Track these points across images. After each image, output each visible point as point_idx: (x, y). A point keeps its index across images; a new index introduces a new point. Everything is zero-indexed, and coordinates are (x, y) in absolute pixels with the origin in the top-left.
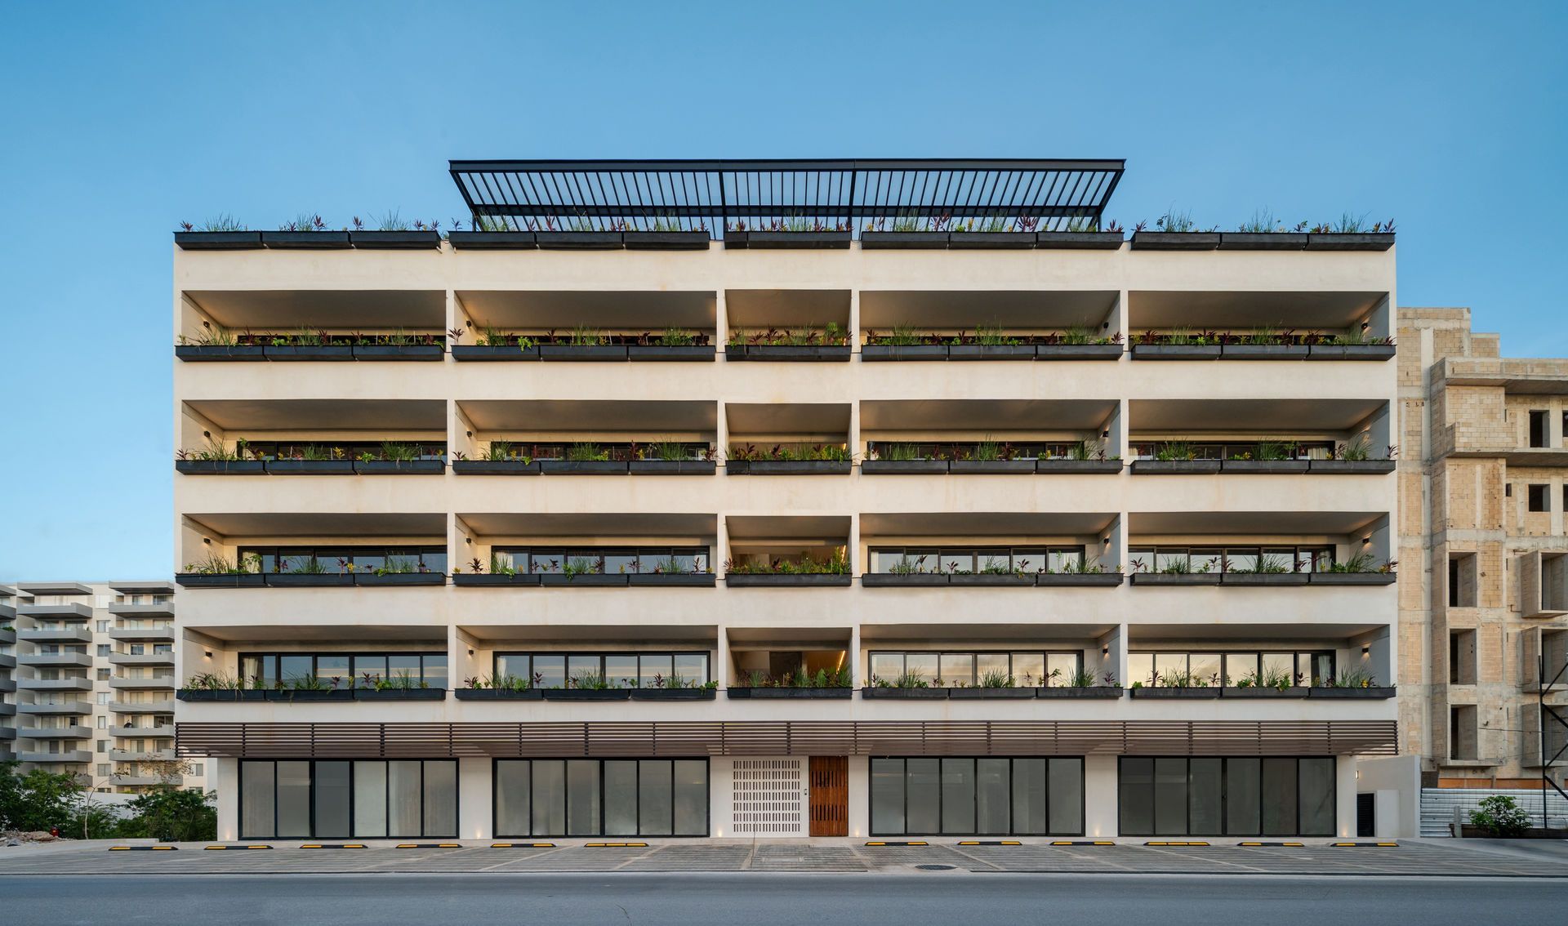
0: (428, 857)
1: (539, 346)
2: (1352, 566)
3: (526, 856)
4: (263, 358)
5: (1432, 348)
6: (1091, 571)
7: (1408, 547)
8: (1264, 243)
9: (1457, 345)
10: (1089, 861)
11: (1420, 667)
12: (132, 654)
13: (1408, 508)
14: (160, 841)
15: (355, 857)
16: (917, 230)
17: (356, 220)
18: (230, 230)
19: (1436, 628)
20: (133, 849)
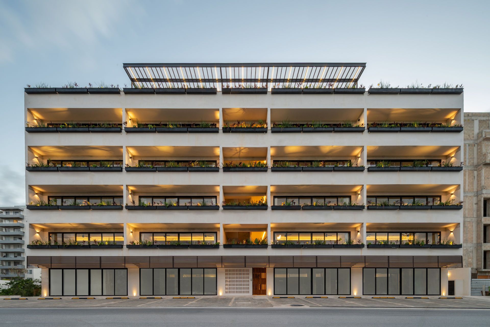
0: (118, 302)
1: (156, 128)
2: (447, 203)
3: (153, 302)
4: (57, 132)
5: (478, 127)
6: (353, 205)
7: (468, 195)
8: (416, 92)
9: (487, 125)
10: (352, 303)
11: (473, 237)
12: (6, 232)
13: (469, 182)
14: (21, 296)
15: (92, 302)
16: (291, 88)
17: (90, 84)
18: (44, 87)
19: (478, 224)
20: (12, 299)
